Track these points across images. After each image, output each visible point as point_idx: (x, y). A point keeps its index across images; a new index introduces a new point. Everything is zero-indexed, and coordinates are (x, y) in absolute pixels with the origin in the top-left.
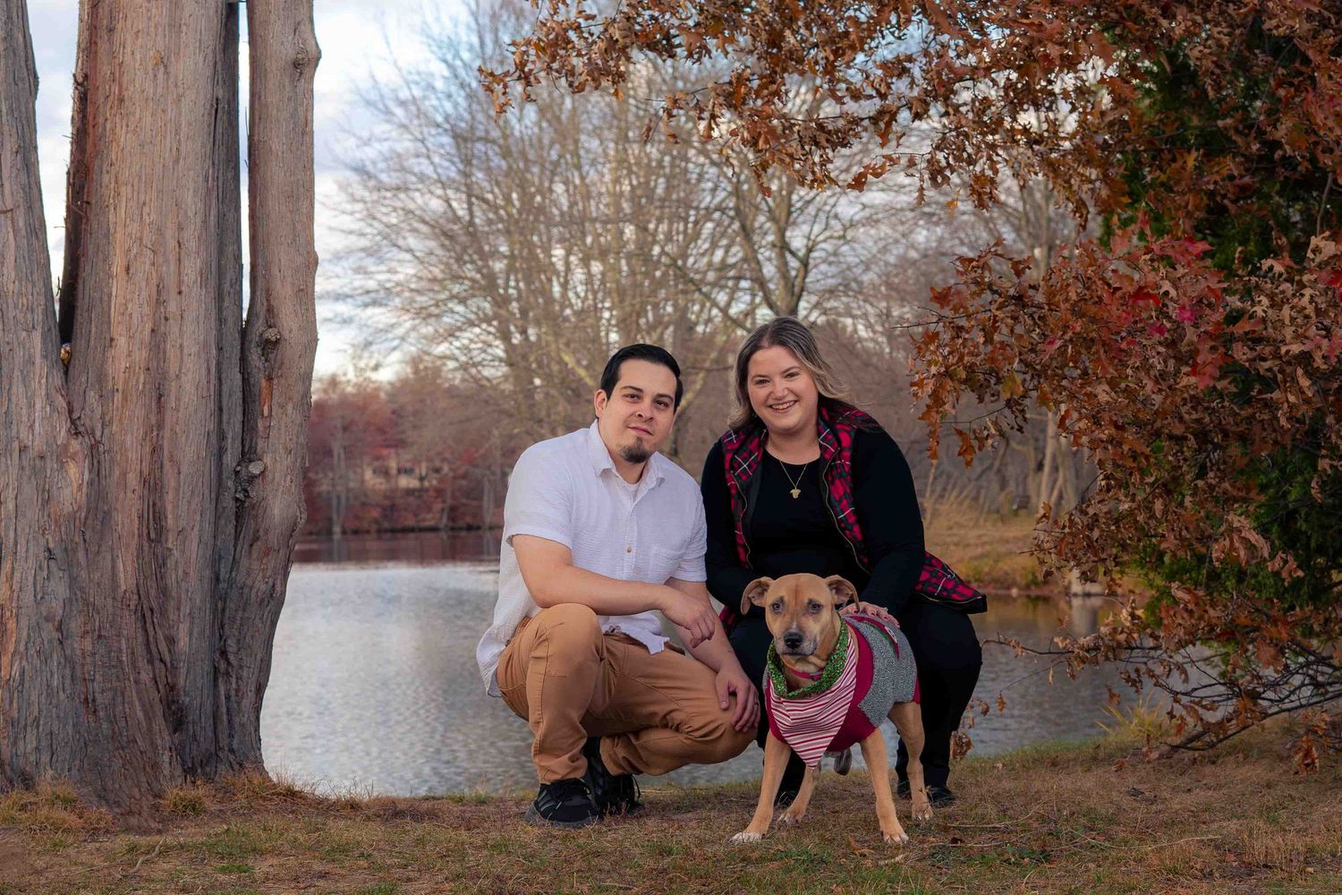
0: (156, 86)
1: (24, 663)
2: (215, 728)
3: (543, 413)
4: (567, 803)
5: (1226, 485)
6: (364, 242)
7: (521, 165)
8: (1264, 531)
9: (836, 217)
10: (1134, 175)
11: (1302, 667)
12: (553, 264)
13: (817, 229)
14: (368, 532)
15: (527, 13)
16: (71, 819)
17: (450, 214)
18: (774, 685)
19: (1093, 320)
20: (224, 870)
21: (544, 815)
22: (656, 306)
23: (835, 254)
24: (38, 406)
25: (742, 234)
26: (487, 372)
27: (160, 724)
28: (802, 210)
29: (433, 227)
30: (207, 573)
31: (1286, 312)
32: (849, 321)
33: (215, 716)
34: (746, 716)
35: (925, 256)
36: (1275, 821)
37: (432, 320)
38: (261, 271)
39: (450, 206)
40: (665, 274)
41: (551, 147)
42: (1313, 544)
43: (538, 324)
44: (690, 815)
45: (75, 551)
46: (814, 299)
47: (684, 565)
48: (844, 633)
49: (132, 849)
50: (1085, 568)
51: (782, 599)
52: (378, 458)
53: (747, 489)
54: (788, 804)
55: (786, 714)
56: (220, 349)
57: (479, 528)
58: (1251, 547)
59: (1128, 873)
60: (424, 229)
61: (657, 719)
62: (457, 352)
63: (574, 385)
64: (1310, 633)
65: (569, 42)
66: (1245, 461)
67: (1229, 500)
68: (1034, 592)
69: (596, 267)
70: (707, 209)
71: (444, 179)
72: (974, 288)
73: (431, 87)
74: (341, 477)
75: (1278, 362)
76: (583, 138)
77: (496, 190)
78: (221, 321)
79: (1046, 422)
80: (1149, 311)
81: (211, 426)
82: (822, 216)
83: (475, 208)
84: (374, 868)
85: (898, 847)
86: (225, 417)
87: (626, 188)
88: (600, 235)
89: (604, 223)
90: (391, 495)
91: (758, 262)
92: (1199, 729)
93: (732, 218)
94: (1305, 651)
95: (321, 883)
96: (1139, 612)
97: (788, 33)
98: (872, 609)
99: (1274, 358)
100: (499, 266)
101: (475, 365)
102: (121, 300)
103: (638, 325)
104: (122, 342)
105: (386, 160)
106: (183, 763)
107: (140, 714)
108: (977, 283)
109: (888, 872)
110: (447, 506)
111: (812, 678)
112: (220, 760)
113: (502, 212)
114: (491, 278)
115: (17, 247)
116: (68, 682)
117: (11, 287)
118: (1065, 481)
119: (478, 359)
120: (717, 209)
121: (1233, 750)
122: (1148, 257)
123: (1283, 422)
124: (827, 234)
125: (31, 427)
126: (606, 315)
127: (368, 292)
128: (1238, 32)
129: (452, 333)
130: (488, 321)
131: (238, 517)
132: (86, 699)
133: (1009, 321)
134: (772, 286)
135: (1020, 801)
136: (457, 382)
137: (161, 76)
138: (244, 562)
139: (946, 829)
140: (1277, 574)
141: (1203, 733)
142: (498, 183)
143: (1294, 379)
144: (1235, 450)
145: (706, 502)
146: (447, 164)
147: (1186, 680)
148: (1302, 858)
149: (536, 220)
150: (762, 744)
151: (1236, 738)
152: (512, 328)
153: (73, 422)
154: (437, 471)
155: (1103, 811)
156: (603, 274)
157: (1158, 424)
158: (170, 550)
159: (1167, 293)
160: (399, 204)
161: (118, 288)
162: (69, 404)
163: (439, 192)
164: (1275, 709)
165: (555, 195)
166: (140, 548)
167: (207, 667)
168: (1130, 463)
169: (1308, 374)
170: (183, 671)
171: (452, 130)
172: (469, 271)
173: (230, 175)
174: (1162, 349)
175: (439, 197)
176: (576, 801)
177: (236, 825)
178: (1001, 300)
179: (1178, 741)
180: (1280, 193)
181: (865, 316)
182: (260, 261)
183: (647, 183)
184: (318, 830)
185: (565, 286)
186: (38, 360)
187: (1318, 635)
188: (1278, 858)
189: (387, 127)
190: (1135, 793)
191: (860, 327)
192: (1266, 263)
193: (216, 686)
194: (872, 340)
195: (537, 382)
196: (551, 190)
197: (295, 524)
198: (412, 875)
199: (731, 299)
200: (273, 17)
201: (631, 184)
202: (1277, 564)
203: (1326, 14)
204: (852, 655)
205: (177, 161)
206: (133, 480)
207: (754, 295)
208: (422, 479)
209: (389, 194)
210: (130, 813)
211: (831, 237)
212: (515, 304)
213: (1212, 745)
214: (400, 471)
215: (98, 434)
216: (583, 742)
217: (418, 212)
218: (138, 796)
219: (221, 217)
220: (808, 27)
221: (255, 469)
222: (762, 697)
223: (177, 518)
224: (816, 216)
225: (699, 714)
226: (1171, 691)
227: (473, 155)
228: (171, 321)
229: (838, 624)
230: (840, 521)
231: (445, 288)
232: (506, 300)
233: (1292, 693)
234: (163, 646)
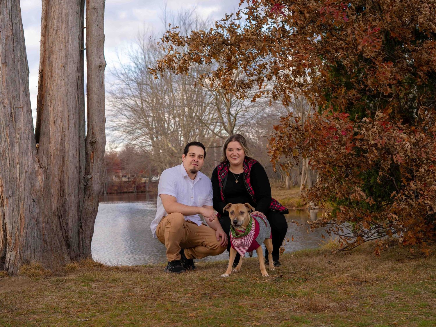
0: (62, 73)
1: (27, 230)
2: (79, 247)
3: (163, 160)
4: (176, 267)
5: (354, 179)
6: (112, 113)
7: (156, 91)
8: (364, 191)
9: (244, 105)
10: (327, 95)
11: (374, 228)
12: (165, 119)
13: (238, 108)
14: (114, 193)
15: (157, 49)
16: (40, 272)
17: (136, 106)
18: (232, 234)
19: (318, 134)
20: (83, 286)
21: (170, 270)
22: (194, 130)
23: (243, 115)
24: (30, 160)
25: (218, 110)
26: (147, 149)
27: (64, 246)
28: (234, 103)
29: (132, 109)
30: (76, 205)
31: (370, 133)
32: (247, 134)
33: (79, 244)
34: (224, 243)
35: (269, 116)
36: (368, 270)
37: (132, 134)
38: (90, 123)
39: (136, 103)
40: (196, 121)
41: (164, 86)
42: (377, 195)
43: (161, 135)
44: (209, 270)
45: (40, 200)
46: (238, 128)
47: (207, 201)
48: (251, 220)
49: (58, 281)
50: (315, 202)
51: (233, 211)
52: (117, 173)
53: (224, 181)
54: (236, 267)
55: (235, 242)
56: (79, 144)
57: (145, 192)
58: (361, 196)
59: (329, 284)
60: (129, 109)
61: (200, 244)
62: (138, 143)
63: (171, 152)
64: (376, 218)
65: (173, 60)
66: (359, 172)
67: (355, 183)
68: (299, 208)
69: (177, 119)
70: (208, 103)
71: (135, 95)
72: (285, 126)
73: (130, 70)
74: (106, 178)
75: (368, 146)
76: (173, 83)
77: (149, 98)
78: (80, 136)
79: (302, 162)
80: (333, 132)
81: (77, 165)
82: (240, 105)
83: (143, 103)
84: (124, 285)
85: (266, 278)
86: (81, 163)
87: (185, 97)
88: (178, 110)
89: (179, 107)
90: (120, 183)
91: (222, 118)
92: (347, 245)
93: (215, 106)
94: (376, 224)
95: (110, 289)
96: (330, 214)
97: (233, 57)
98: (259, 213)
99: (367, 145)
100: (150, 119)
101: (144, 147)
102: (52, 131)
103: (189, 135)
104: (53, 142)
105: (119, 90)
106: (70, 257)
107: (59, 244)
108: (286, 124)
109: (264, 284)
110: (136, 186)
111: (243, 232)
112: (80, 256)
113: (151, 104)
114: (148, 122)
115: (24, 117)
116: (39, 235)
117: (22, 128)
118: (308, 177)
119: (145, 145)
120: (211, 103)
121: (356, 251)
122: (332, 118)
123: (370, 162)
124: (241, 110)
125: (28, 166)
126: (180, 133)
127: (114, 127)
128: (356, 57)
129: (137, 138)
130: (147, 134)
131: (84, 190)
132: (44, 240)
133: (294, 135)
134: (226, 124)
135: (299, 265)
136: (138, 151)
137: (63, 70)
138: (86, 202)
139: (279, 273)
140: (368, 203)
141: (348, 246)
142: (149, 96)
143: (372, 150)
144: (356, 170)
145: (212, 184)
146: (135, 91)
147: (343, 232)
148: (375, 279)
149: (160, 106)
150: (229, 250)
151: (357, 247)
152: (154, 136)
153: (40, 165)
154: (133, 176)
155: (321, 268)
156: (179, 121)
157: (335, 163)
158: (66, 199)
159: (338, 127)
160: (122, 102)
161: (52, 128)
162: (38, 159)
163: (133, 99)
164: (367, 239)
165: (165, 100)
166: (58, 199)
167: (77, 231)
168: (328, 174)
169: (376, 149)
170: (70, 232)
171: (137, 82)
172: (142, 121)
173: (82, 97)
174: (337, 143)
175: (133, 100)
176: (178, 266)
177: (86, 274)
178: (292, 129)
179: (340, 248)
180: (368, 99)
181: (252, 132)
182: (90, 120)
183: (191, 96)
184: (108, 275)
185: (168, 124)
186: (30, 148)
187: (379, 219)
188: (369, 280)
189: (119, 81)
190: (330, 263)
191: (251, 135)
192: (365, 119)
193: (79, 236)
194: (254, 139)
195: (161, 151)
196: (164, 98)
197: (100, 192)
198: (135, 287)
199: (215, 128)
200: (93, 54)
201: (186, 96)
202: (368, 200)
203: (380, 51)
204: (253, 226)
205: (67, 93)
206: (56, 180)
207: (221, 127)
208: (129, 178)
209: (119, 100)
210: (56, 271)
211: (242, 111)
212: (155, 130)
213: (350, 250)
214: (122, 176)
215: (47, 168)
216: (180, 250)
217: (128, 105)
218: (58, 266)
219: (80, 108)
220: (239, 55)
221: (89, 177)
222: (229, 237)
223: (68, 190)
224: (238, 105)
225: (212, 242)
226: (339, 235)
227: (143, 89)
228: (66, 137)
229: (249, 217)
230: (249, 189)
231: (135, 125)
232: (152, 129)
233: (372, 235)
234: (65, 225)
